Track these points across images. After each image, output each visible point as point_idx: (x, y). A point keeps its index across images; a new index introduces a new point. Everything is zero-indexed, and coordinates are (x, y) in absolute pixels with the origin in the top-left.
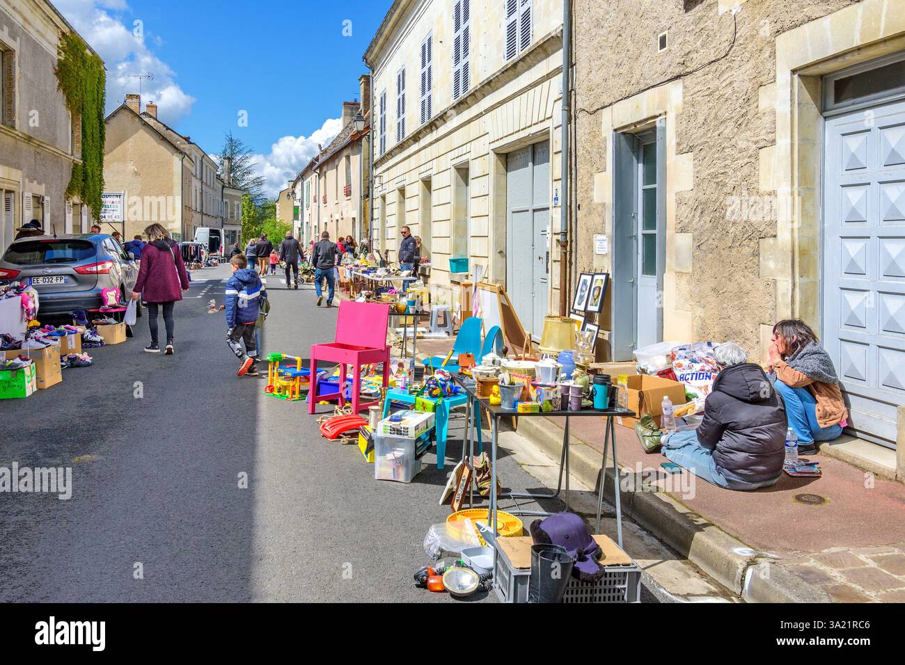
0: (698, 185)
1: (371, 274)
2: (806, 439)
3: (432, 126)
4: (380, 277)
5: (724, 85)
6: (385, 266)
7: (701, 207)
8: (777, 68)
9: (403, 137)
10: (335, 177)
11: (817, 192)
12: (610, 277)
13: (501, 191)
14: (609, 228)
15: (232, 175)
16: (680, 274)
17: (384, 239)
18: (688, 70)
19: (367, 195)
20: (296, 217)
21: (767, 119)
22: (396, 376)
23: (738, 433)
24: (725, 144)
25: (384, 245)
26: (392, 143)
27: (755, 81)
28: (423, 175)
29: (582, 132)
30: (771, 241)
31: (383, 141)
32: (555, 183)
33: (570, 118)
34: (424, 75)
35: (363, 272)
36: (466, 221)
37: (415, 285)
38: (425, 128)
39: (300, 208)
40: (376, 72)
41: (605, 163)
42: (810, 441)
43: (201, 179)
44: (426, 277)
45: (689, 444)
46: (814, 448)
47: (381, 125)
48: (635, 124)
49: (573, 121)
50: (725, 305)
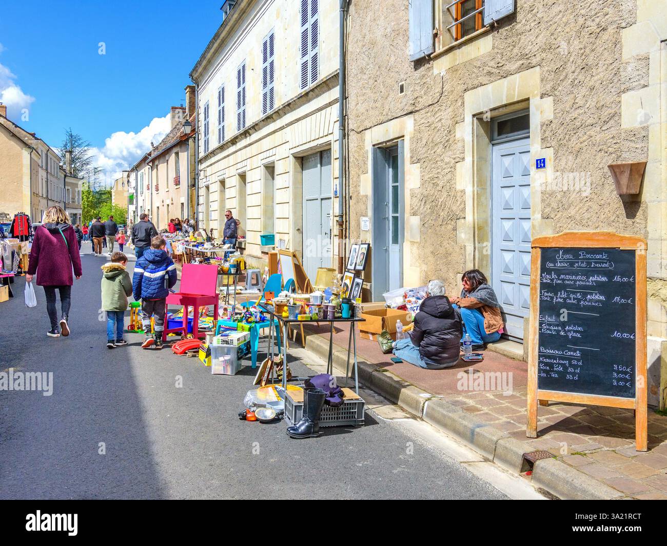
0: (423, 185)
1: (200, 248)
2: (478, 341)
3: (246, 133)
4: (207, 249)
5: (437, 120)
6: (210, 242)
7: (424, 199)
8: (465, 112)
9: (223, 140)
10: (166, 170)
11: (488, 190)
12: (371, 246)
13: (298, 185)
14: (370, 212)
15: (73, 166)
16: (413, 243)
17: (208, 220)
18: (417, 109)
19: (193, 185)
20: (131, 201)
21: (460, 144)
22: (222, 318)
23: (432, 335)
24: (438, 159)
25: (208, 225)
26: (214, 144)
27: (453, 120)
28: (240, 171)
29: (352, 145)
30: (463, 221)
31: (207, 143)
32: (335, 180)
33: (344, 135)
34: (239, 93)
35: (193, 246)
36: (273, 207)
37: (234, 255)
38: (241, 135)
39: (135, 194)
40: (200, 87)
41: (367, 167)
42: (481, 342)
43: (47, 170)
44: (242, 249)
45: (408, 346)
46: (484, 347)
47: (205, 129)
48: (386, 142)
49: (346, 137)
50: (438, 262)
